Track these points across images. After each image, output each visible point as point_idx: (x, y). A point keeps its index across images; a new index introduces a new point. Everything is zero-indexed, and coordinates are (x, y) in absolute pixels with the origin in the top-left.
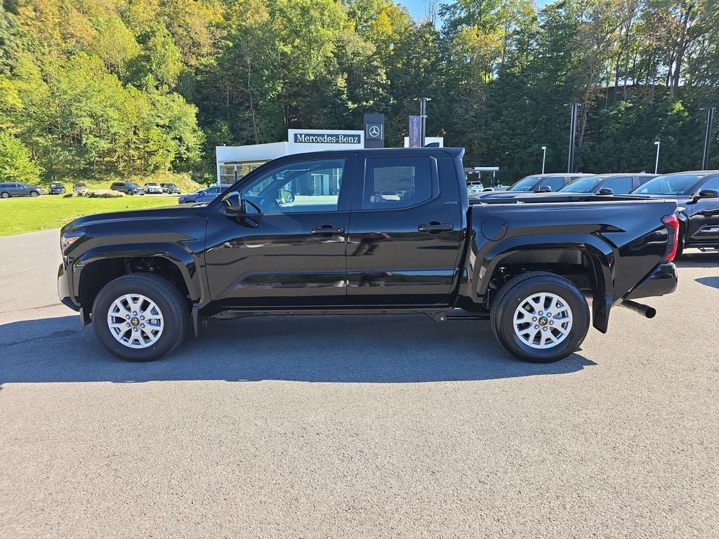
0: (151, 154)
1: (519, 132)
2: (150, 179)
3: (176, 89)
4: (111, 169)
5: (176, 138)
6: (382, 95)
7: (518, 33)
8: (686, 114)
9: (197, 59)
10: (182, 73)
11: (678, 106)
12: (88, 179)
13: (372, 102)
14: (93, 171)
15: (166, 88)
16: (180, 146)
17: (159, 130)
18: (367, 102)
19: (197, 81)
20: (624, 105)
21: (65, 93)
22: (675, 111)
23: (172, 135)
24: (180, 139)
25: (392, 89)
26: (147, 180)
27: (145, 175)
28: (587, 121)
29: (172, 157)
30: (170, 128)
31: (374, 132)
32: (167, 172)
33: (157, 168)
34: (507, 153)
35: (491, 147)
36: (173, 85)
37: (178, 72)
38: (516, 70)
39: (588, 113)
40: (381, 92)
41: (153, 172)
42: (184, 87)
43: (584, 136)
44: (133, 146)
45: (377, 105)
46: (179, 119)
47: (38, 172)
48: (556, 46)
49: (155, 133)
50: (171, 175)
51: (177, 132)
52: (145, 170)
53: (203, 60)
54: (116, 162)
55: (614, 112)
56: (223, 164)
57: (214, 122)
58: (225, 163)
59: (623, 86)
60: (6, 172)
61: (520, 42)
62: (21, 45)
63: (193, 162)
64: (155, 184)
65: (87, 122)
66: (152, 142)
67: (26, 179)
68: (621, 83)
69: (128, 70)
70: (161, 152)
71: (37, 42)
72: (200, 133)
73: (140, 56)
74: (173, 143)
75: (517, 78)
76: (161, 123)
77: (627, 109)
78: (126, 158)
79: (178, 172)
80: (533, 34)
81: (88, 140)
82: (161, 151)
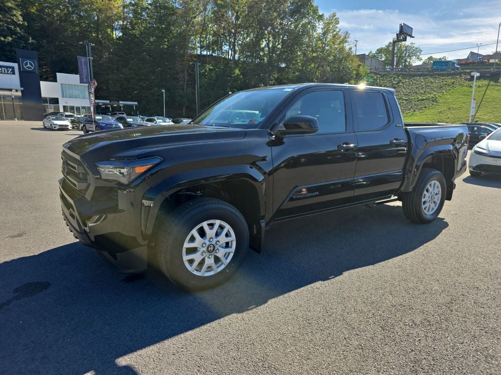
1: (143, 77)
6: (20, 34)
7: (133, 5)
8: (241, 77)
11: (237, 72)
13: (10, 39)
18: (5, 38)
20: (209, 67)
22: (236, 74)
25: (28, 30)
28: (188, 75)
31: (29, 65)
34: (136, 92)
35: (123, 87)
38: (136, 32)
39: (188, 70)
40: (19, 31)
43: (187, 85)
45: (16, 42)
48: (160, 20)
55: (203, 71)
59: (206, 55)
61: (135, 12)
68: (205, 53)
75: (138, 38)
77: (210, 69)
80: (144, 8)
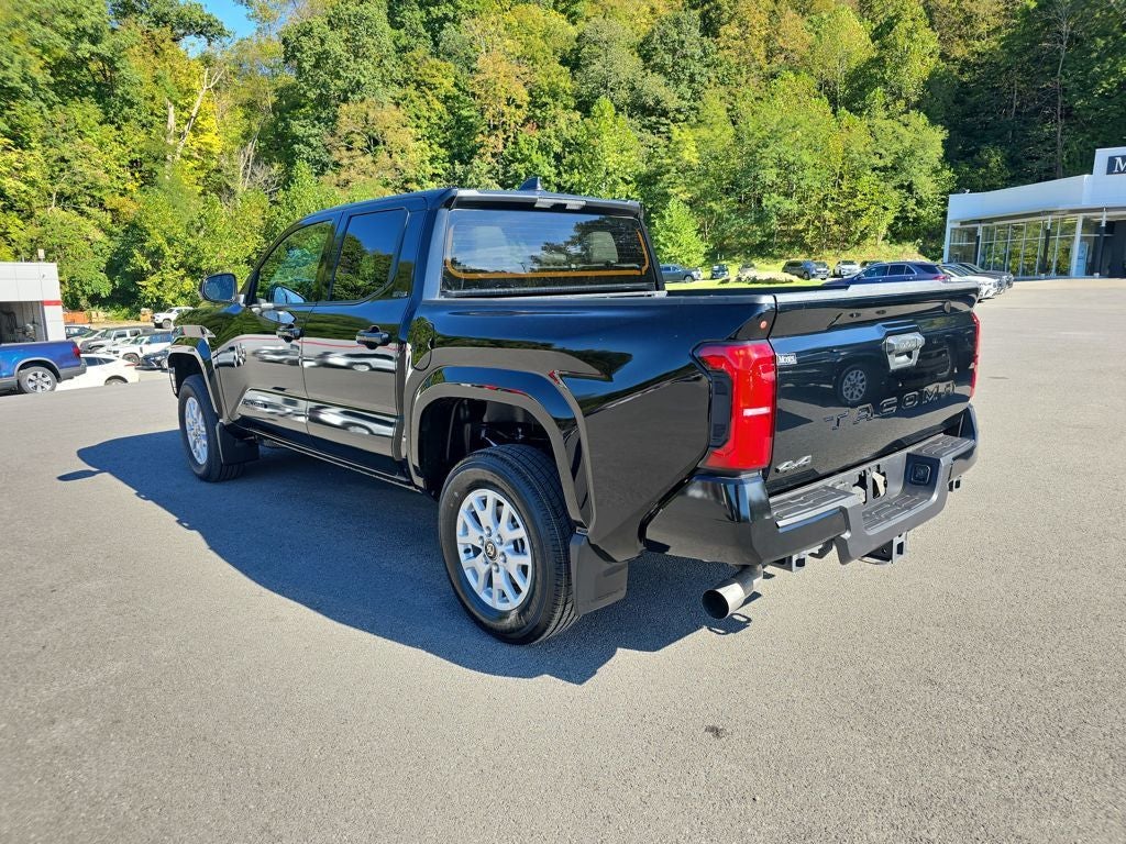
0: (857, 215)
2: (849, 255)
3: (918, 106)
4: (797, 241)
5: (902, 187)
9: (967, 46)
10: (932, 75)
12: (763, 257)
14: (771, 245)
15: (901, 105)
16: (906, 199)
17: (873, 177)
19: (963, 84)
21: (751, 135)
23: (896, 181)
24: (910, 188)
26: (844, 257)
27: (844, 249)
29: (889, 218)
30: (895, 169)
32: (880, 242)
33: (864, 236)
36: (914, 99)
37: (925, 76)
41: (858, 243)
42: (932, 98)
44: (830, 205)
46: (912, 153)
47: (704, 250)
49: (868, 180)
50: (884, 247)
51: (903, 176)
52: (846, 241)
53: (978, 46)
54: (803, 231)
56: (958, 225)
57: (977, 151)
58: (962, 223)
60: (669, 250)
62: (713, 79)
63: (926, 223)
64: (852, 263)
65: (770, 175)
66: (860, 196)
67: (689, 260)
69: (849, 86)
70: (872, 210)
71: (734, 70)
72: (947, 174)
73: (871, 60)
74: (895, 195)
76: (881, 163)
78: (819, 224)
79: (899, 242)
81: (771, 201)
82: (873, 208)
